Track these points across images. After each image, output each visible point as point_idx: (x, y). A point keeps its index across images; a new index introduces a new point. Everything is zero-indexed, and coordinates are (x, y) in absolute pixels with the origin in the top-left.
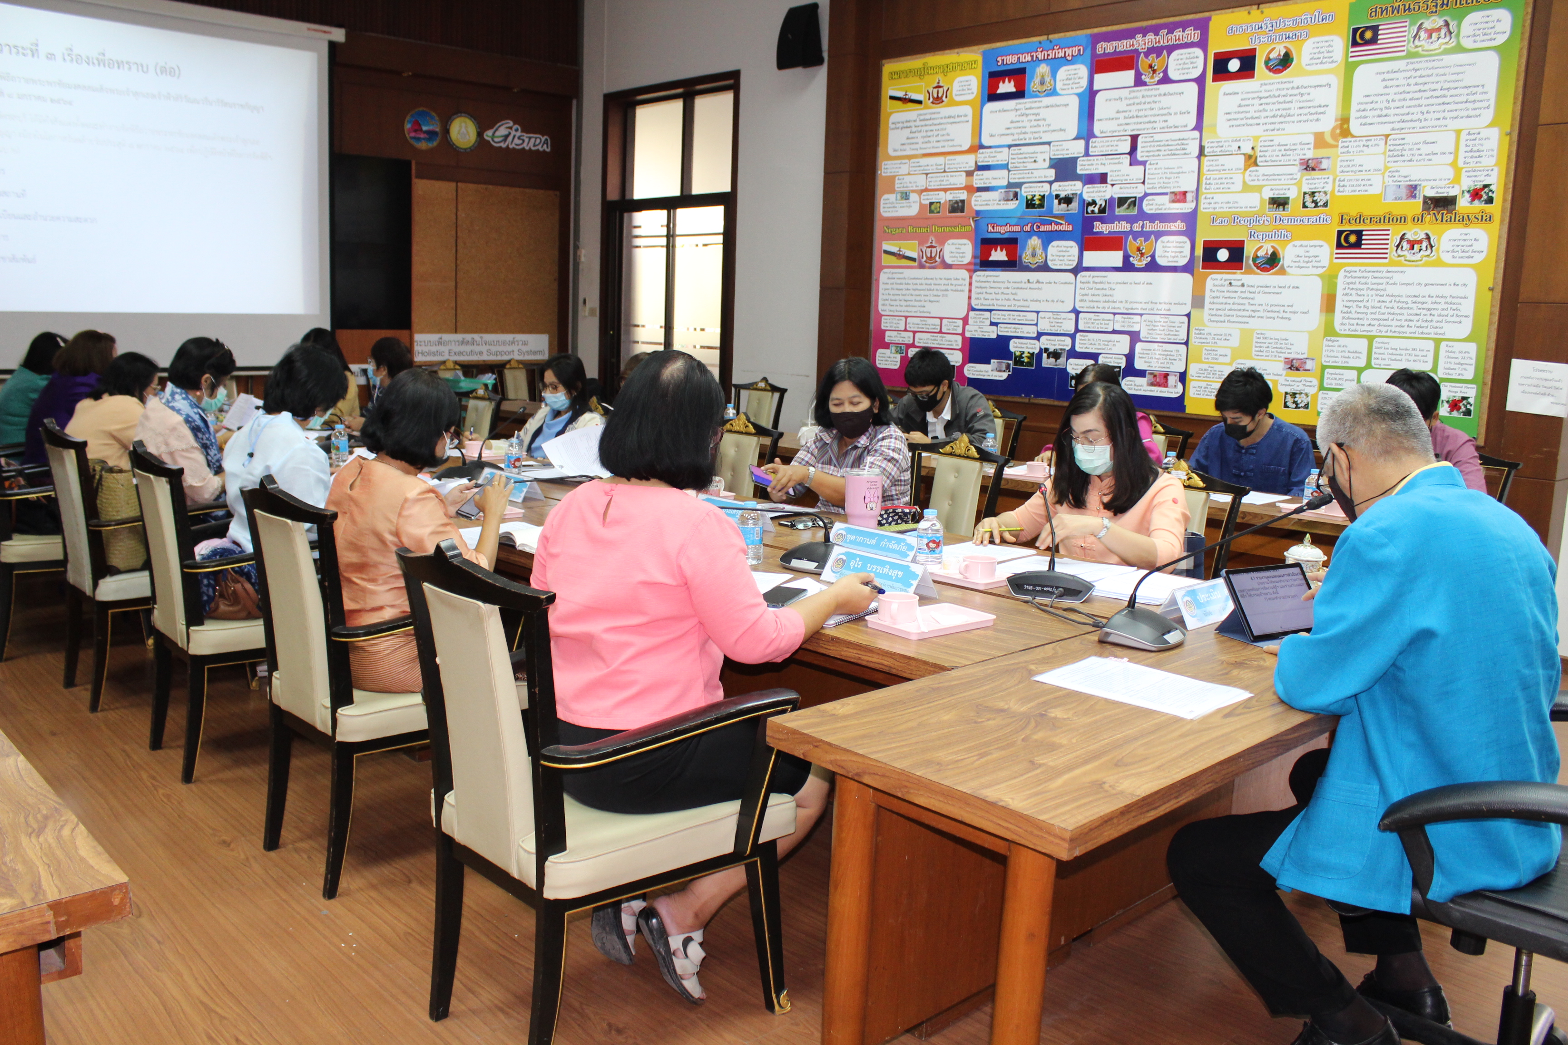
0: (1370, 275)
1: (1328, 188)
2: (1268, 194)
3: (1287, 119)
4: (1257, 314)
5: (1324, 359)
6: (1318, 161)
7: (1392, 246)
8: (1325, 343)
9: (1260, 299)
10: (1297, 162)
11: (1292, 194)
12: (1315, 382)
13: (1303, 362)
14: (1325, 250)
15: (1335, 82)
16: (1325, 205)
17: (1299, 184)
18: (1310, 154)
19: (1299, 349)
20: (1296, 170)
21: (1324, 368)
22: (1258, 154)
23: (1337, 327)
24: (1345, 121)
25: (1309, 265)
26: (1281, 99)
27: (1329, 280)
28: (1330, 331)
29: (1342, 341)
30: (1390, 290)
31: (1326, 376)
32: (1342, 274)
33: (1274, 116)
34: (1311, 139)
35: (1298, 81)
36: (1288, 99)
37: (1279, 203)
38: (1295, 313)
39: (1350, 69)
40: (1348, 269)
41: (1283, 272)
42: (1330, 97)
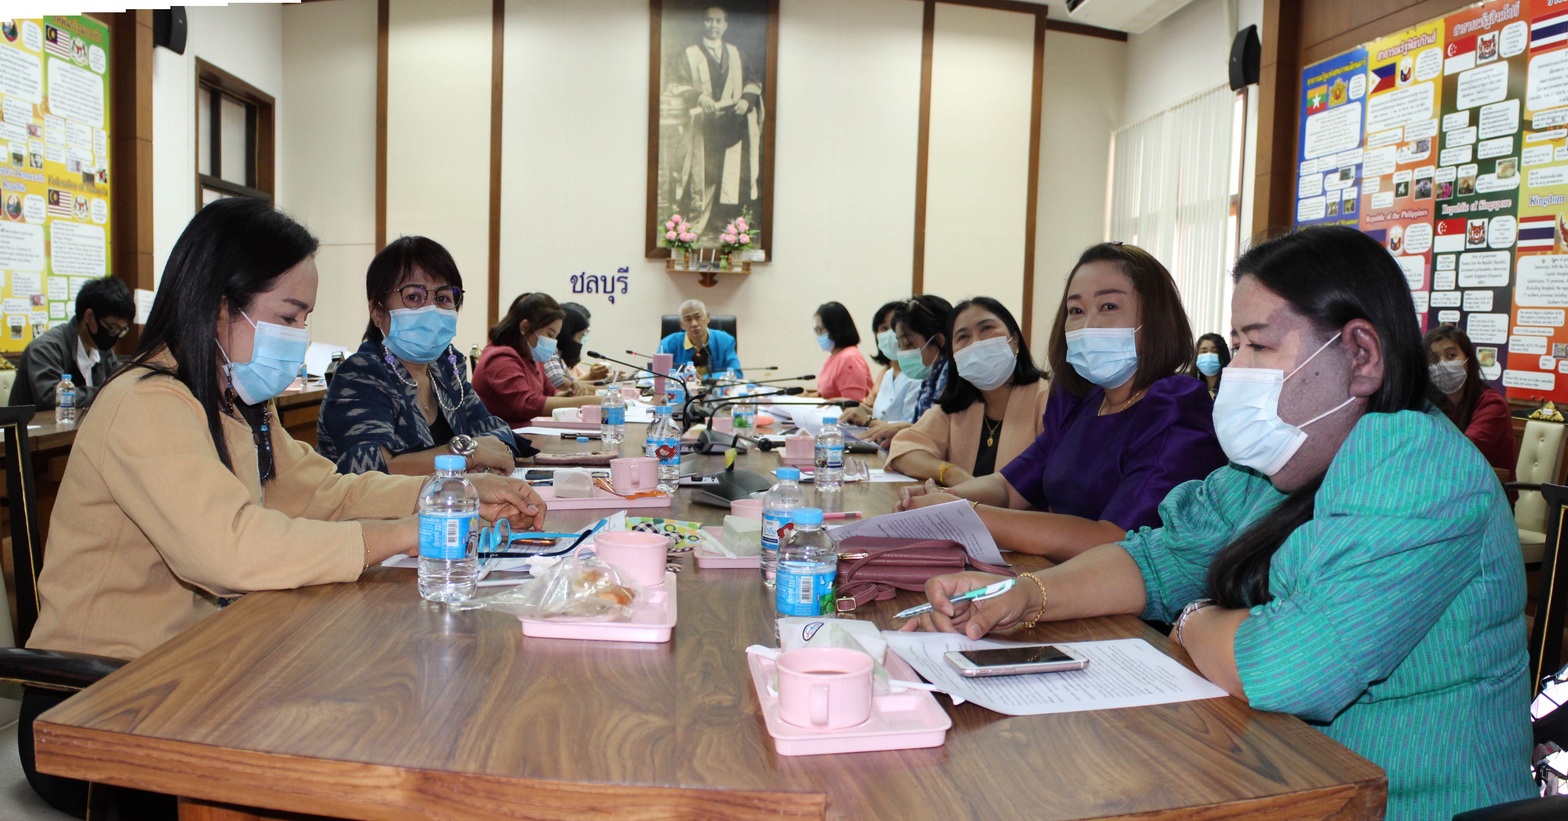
0: (64, 227)
1: (42, 153)
2: (12, 150)
3: (18, 85)
4: (12, 257)
5: (49, 294)
6: (36, 127)
7: (72, 206)
8: (49, 281)
9: (14, 243)
10: (25, 126)
11: (24, 153)
12: (46, 315)
13: (39, 297)
14: (42, 203)
15: (39, 61)
16: (41, 167)
17: (27, 145)
18: (32, 121)
19: (36, 288)
20: (24, 131)
21: (50, 301)
22: (4, 111)
23: (54, 269)
24: (46, 99)
25: (36, 216)
26: (14, 66)
27: (47, 228)
28: (50, 273)
29: (57, 279)
30: (76, 240)
31: (51, 308)
32: (52, 225)
33: (11, 80)
34: (30, 108)
35: (23, 55)
36: (18, 67)
37: (18, 158)
38: (32, 256)
39: (47, 56)
40: (56, 221)
41: (23, 220)
42: (37, 74)
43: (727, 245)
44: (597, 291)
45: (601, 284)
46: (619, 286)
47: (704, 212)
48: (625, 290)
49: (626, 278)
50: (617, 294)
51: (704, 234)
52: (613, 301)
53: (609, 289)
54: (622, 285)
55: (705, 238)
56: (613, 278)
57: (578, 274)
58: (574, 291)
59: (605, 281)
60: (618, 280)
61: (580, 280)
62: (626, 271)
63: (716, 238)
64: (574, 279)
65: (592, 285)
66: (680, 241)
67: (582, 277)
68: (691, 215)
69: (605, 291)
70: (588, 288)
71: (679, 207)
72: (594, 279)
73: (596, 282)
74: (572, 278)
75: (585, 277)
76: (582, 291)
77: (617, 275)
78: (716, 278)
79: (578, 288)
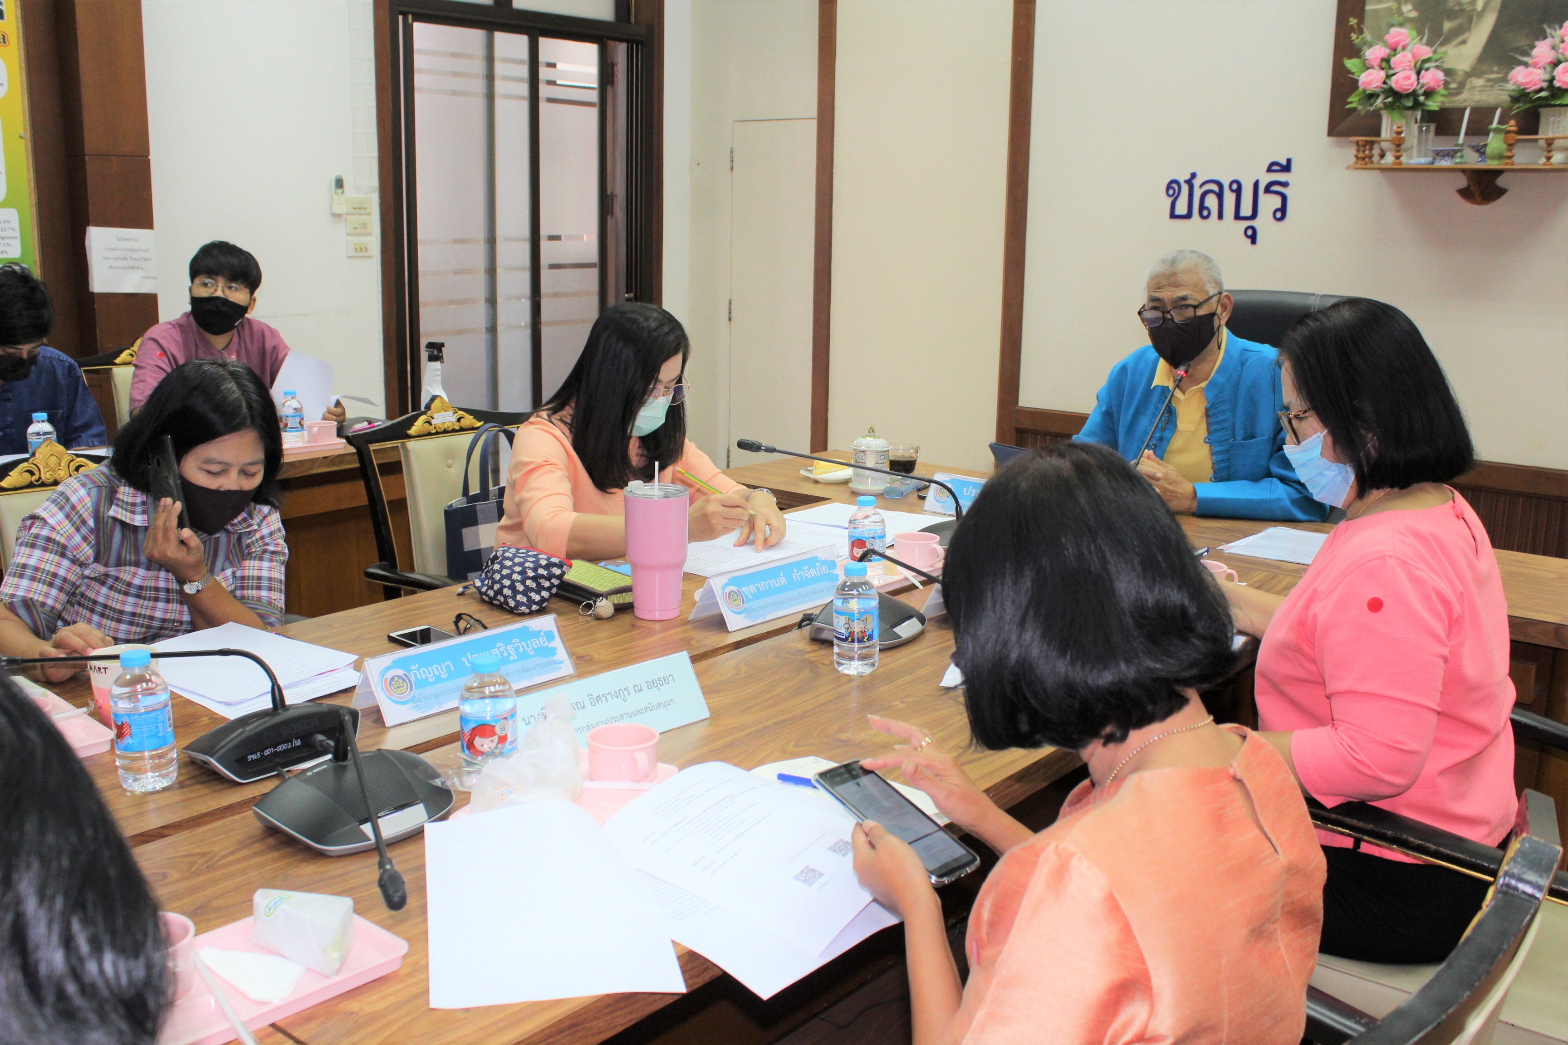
43: (1521, 96)
44: (1220, 216)
45: (1229, 199)
46: (1269, 203)
47: (1481, 14)
48: (1281, 213)
49: (1285, 184)
50: (1264, 222)
51: (1475, 72)
52: (1253, 239)
53: (1246, 210)
54: (1277, 202)
55: (1479, 82)
56: (1256, 185)
57: (1183, 177)
58: (1173, 216)
59: (1238, 192)
60: (1267, 190)
61: (1185, 189)
62: (1286, 168)
63: (1505, 80)
64: (1173, 187)
65: (1211, 202)
66: (1391, 92)
67: (1189, 183)
68: (1447, 26)
69: (1237, 217)
70: (1202, 207)
71: (1416, 8)
72: (1215, 188)
73: (1220, 196)
74: (1169, 187)
75: (1197, 182)
76: (1189, 216)
77: (1265, 179)
78: (1501, 182)
79: (1182, 208)
